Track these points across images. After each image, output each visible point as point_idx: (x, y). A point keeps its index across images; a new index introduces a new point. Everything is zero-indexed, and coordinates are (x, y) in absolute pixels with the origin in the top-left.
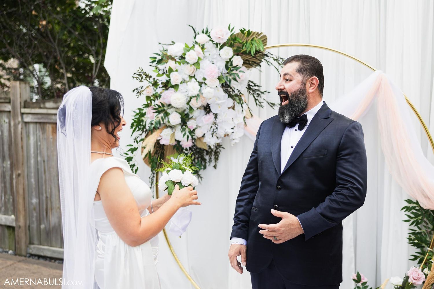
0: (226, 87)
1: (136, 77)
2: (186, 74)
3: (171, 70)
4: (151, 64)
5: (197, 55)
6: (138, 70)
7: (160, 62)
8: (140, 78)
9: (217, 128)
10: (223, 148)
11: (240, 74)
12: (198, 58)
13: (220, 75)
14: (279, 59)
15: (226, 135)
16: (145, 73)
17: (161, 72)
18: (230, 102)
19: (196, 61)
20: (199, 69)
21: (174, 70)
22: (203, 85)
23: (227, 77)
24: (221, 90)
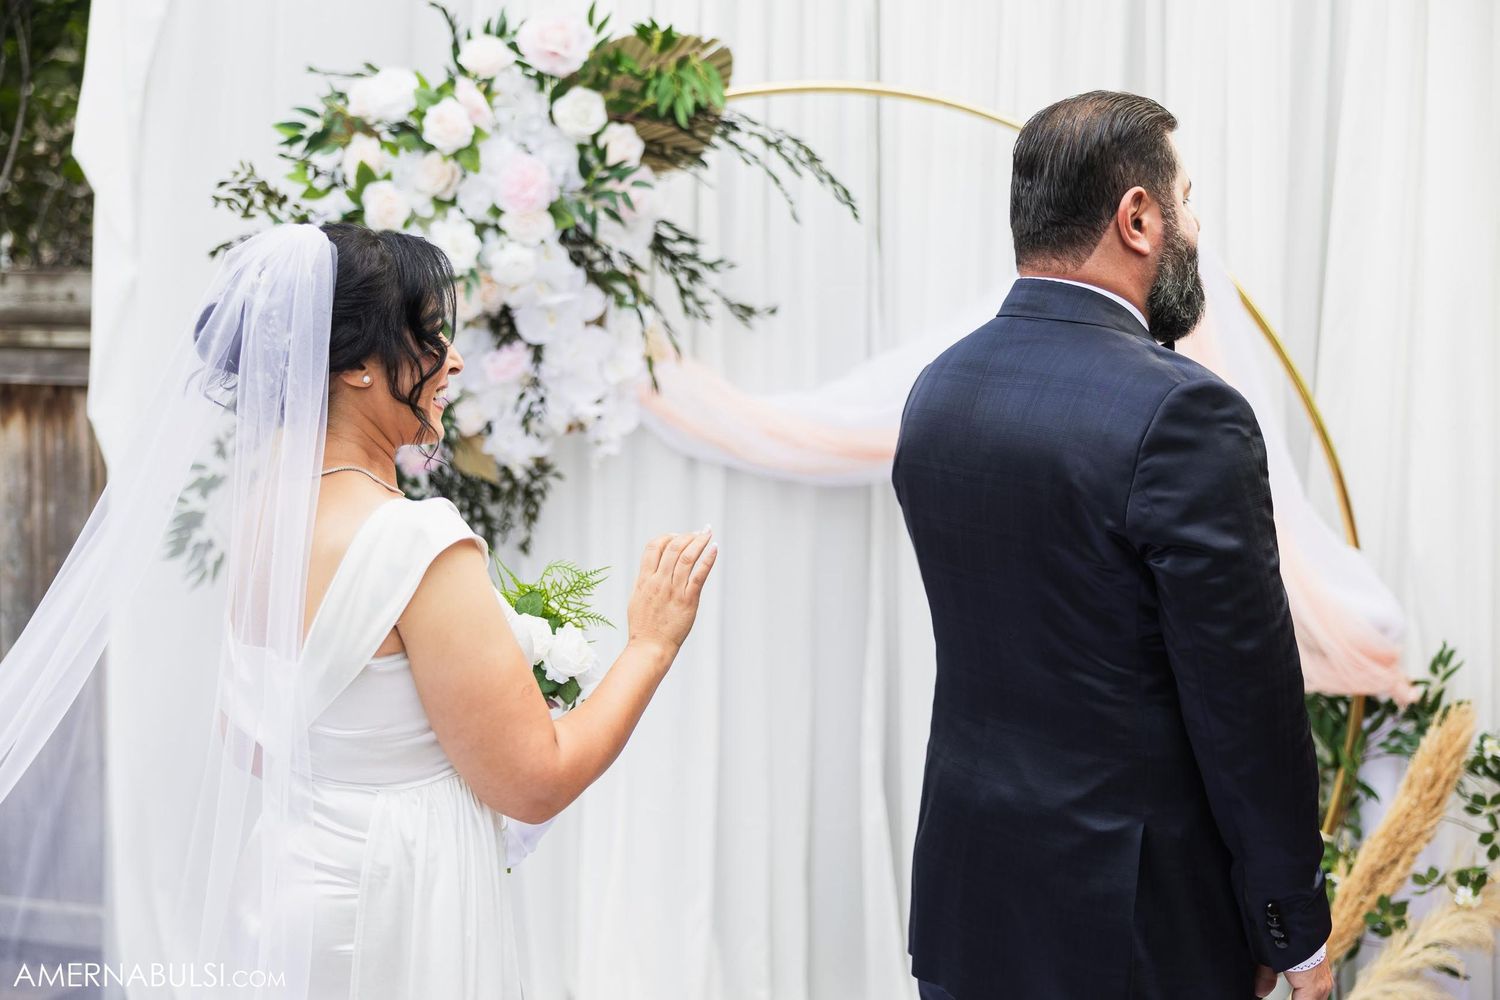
0: (578, 243)
1: (229, 201)
2: (419, 191)
3: (366, 175)
4: (285, 149)
5: (471, 117)
6: (236, 173)
7: (318, 141)
8: (244, 202)
9: (542, 400)
10: (558, 476)
11: (635, 194)
12: (472, 131)
13: (555, 196)
14: (787, 143)
15: (577, 427)
16: (264, 182)
17: (321, 183)
18: (595, 300)
19: (465, 142)
20: (477, 170)
21: (379, 174)
22: (490, 234)
23: (581, 206)
24: (562, 253)
